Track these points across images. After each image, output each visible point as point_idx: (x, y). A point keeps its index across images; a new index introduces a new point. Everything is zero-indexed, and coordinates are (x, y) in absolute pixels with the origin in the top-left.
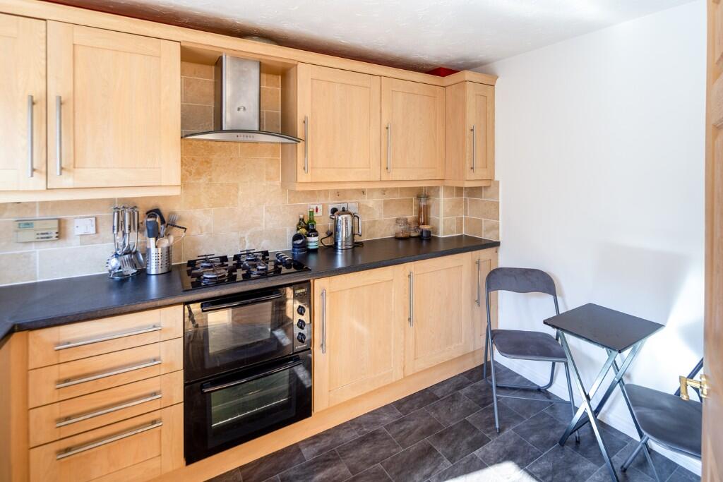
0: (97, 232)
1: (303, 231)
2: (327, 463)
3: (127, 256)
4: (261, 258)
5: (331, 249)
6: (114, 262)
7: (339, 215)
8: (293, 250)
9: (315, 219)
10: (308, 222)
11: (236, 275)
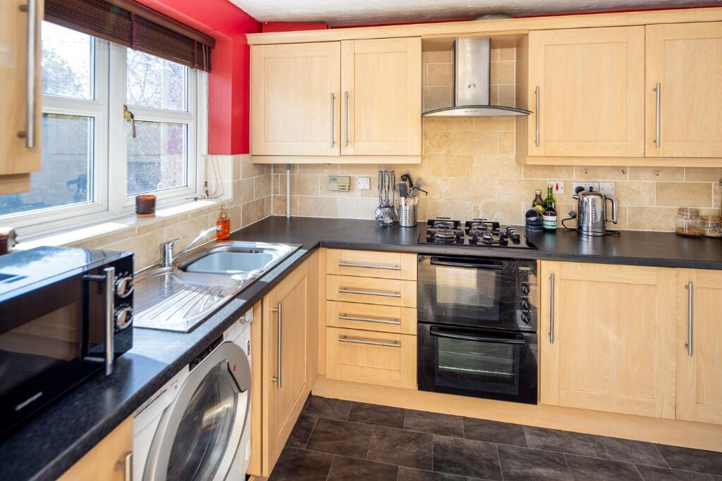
0: (370, 188)
1: (540, 208)
2: (551, 463)
3: (387, 209)
4: (490, 228)
5: (574, 233)
6: (379, 212)
7: (584, 195)
8: (527, 227)
9: (555, 197)
10: (546, 200)
11: (463, 240)
